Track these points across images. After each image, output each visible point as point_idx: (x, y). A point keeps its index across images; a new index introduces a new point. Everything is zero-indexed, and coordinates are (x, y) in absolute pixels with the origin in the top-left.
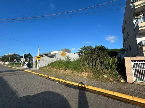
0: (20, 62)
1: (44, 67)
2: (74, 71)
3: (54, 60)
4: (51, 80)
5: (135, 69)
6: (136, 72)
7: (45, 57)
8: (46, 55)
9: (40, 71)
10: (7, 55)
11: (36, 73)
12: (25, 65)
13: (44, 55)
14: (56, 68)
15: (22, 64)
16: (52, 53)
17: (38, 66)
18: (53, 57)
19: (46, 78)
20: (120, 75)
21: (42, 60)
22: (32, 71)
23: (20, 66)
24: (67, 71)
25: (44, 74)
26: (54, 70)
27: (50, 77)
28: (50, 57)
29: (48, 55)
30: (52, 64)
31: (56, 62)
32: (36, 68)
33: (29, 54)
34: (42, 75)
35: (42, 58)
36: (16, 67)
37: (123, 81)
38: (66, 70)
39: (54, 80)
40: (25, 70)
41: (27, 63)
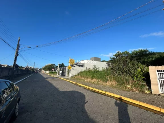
0: (56, 71)
1: (74, 76)
2: (100, 80)
3: (83, 69)
4: (78, 86)
5: (161, 79)
6: (162, 82)
7: (75, 66)
8: (76, 64)
9: (71, 79)
10: (47, 65)
11: (68, 81)
12: (60, 74)
13: (75, 64)
14: (84, 77)
15: (57, 73)
16: (82, 62)
17: (70, 75)
18: (82, 67)
19: (75, 84)
20: (147, 86)
21: (73, 69)
22: (65, 79)
23: (56, 75)
24: (94, 80)
25: (74, 81)
26: (83, 79)
27: (78, 84)
28: (80, 66)
29: (78, 65)
30: (81, 72)
31: (85, 71)
32: (68, 76)
33: (63, 64)
34: (72, 82)
35: (73, 67)
36: (54, 75)
37: (147, 92)
38: (92, 79)
39: (80, 86)
40: (60, 78)
41: (61, 72)
